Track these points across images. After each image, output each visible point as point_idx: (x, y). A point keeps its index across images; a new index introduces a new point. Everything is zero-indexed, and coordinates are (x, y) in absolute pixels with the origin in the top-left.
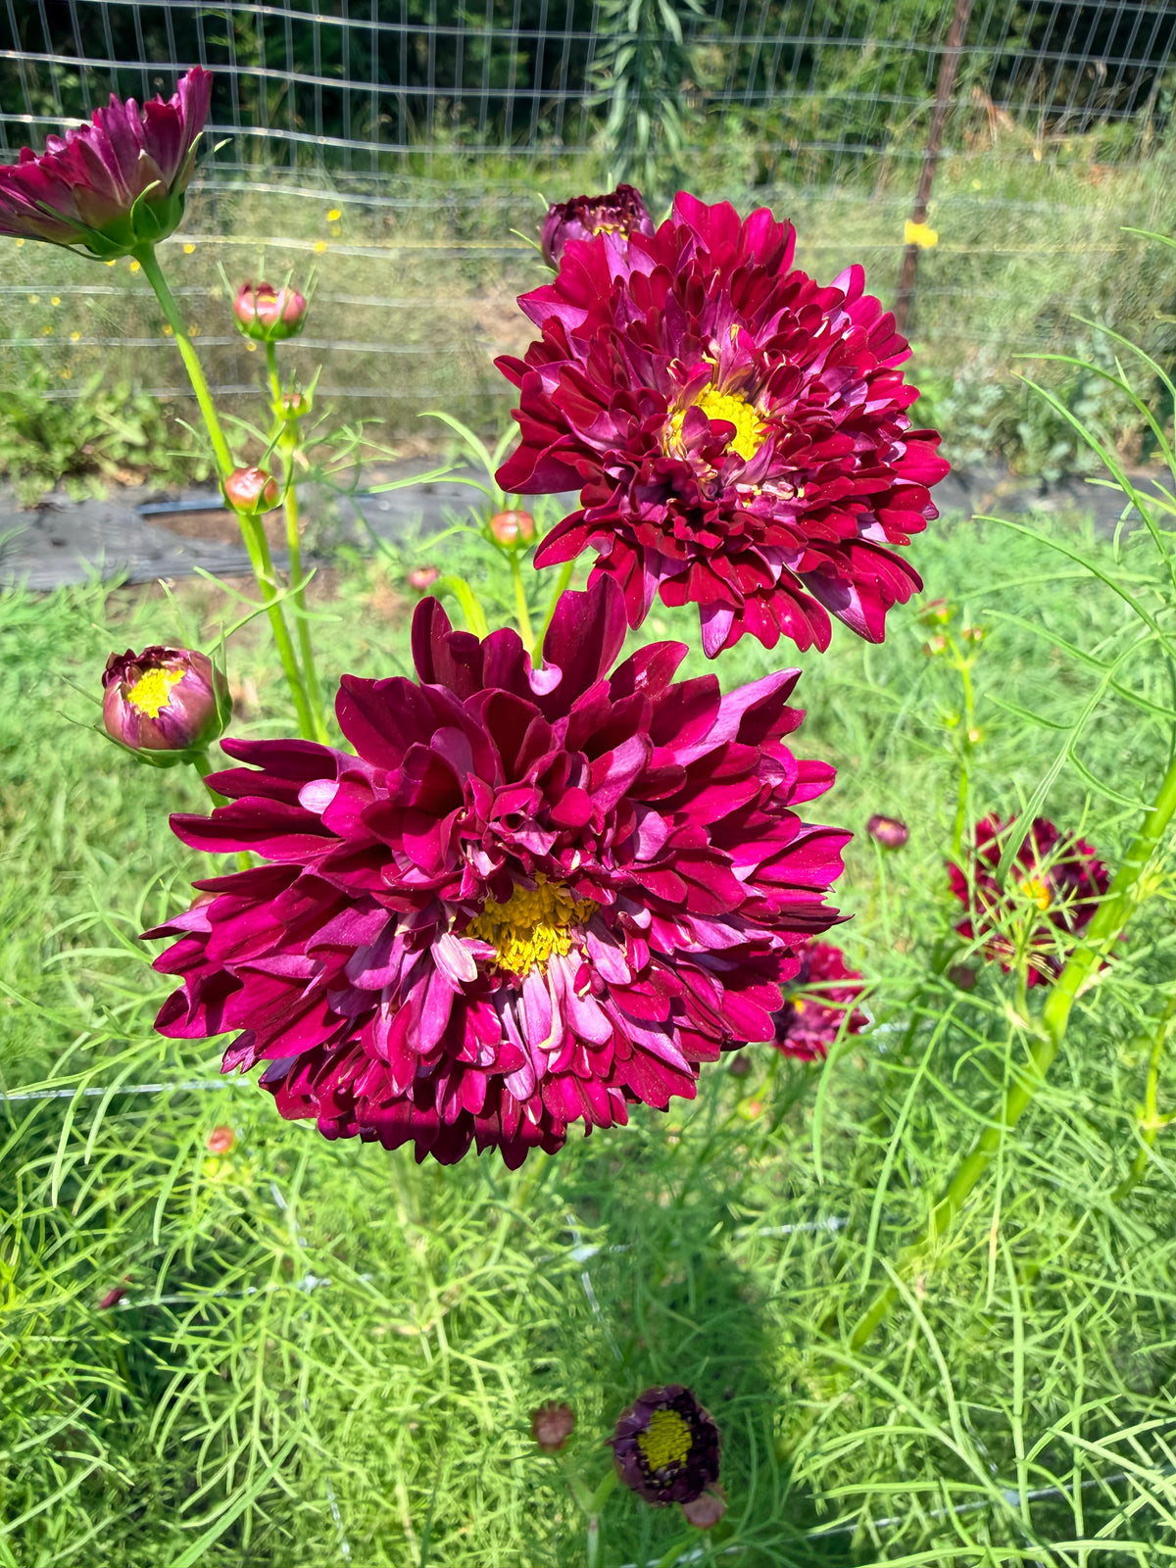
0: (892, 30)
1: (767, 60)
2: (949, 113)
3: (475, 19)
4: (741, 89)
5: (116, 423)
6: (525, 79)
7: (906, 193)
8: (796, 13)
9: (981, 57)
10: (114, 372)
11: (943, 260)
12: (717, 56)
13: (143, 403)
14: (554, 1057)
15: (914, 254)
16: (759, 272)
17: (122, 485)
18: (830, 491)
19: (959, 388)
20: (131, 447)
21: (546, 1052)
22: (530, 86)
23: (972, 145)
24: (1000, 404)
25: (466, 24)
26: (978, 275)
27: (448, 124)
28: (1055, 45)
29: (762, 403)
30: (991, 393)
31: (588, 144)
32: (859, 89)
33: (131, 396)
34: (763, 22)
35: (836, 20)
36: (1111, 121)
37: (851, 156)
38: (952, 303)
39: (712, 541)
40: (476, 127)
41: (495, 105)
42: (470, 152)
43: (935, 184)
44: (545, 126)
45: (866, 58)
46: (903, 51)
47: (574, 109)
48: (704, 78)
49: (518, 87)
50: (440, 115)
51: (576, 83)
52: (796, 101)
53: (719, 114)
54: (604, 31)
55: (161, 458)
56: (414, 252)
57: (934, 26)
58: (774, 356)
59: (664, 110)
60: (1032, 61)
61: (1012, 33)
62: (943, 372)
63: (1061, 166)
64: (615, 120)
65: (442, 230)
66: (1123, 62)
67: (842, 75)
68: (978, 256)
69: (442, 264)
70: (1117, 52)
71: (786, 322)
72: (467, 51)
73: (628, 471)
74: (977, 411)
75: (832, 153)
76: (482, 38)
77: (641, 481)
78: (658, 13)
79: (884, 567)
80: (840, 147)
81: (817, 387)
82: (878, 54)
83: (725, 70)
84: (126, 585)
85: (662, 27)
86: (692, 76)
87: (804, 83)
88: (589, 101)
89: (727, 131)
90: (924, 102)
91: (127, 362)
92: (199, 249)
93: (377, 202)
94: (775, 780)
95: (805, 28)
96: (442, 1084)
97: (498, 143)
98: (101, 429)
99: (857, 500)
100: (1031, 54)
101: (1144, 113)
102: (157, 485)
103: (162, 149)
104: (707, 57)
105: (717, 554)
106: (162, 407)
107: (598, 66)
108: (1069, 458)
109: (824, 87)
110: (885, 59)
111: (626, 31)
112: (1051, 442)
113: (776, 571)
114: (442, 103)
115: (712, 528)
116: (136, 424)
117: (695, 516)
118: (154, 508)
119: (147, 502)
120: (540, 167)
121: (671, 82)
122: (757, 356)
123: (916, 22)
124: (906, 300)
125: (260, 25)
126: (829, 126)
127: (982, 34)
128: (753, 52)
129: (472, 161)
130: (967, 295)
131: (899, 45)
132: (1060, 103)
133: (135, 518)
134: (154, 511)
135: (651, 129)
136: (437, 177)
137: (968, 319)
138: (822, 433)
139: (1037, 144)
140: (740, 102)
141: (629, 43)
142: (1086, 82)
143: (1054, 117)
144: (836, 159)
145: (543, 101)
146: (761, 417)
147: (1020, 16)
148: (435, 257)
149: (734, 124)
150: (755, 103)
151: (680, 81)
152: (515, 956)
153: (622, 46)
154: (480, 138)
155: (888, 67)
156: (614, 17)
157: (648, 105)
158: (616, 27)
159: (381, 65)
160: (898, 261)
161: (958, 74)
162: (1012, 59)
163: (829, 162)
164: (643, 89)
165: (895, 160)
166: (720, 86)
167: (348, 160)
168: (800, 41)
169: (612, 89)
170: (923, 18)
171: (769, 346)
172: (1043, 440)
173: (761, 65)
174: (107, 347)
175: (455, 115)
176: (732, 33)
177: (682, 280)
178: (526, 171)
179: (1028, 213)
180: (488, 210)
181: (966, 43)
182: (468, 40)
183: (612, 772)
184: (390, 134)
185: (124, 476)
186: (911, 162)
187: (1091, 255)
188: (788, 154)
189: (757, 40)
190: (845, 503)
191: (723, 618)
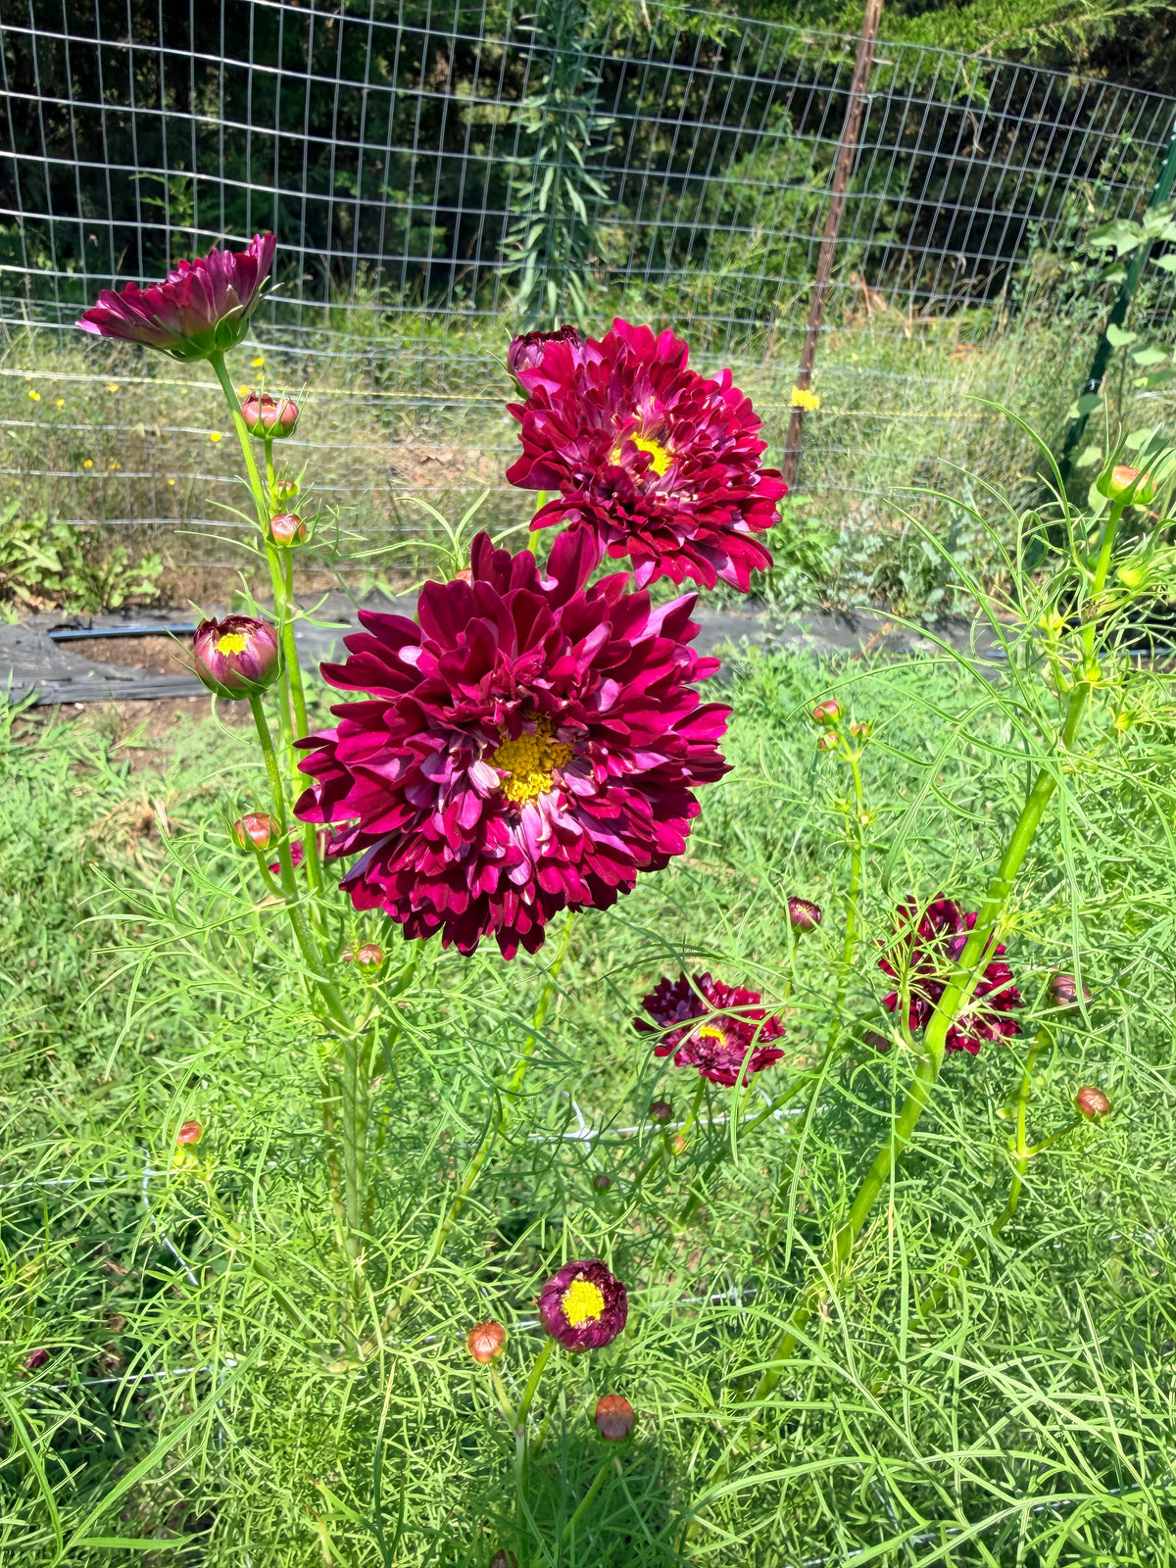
0: (777, 220)
1: (666, 241)
2: (828, 293)
3: (400, 195)
4: (642, 265)
5: (32, 550)
6: (444, 248)
7: (791, 363)
8: (691, 201)
9: (855, 248)
10: (33, 502)
11: (826, 421)
12: (619, 236)
13: (61, 532)
14: (545, 848)
15: (800, 415)
16: (667, 366)
17: (35, 610)
18: (713, 496)
19: (844, 537)
20: (46, 573)
21: (539, 846)
22: (448, 255)
23: (850, 322)
24: (881, 552)
25: (389, 198)
26: (860, 438)
27: (369, 284)
28: (918, 240)
29: (670, 445)
30: (874, 542)
31: (500, 308)
32: (748, 270)
33: (49, 525)
34: (660, 208)
35: (727, 208)
36: (973, 306)
37: (742, 328)
38: (836, 460)
39: (642, 520)
40: (397, 288)
41: (414, 270)
42: (389, 310)
43: (817, 357)
44: (459, 289)
45: (753, 243)
46: (787, 239)
47: (488, 276)
48: (607, 255)
49: (435, 256)
50: (362, 277)
51: (490, 254)
52: (693, 277)
53: (622, 286)
54: (517, 210)
55: (75, 584)
56: (335, 398)
57: (813, 218)
58: (677, 418)
59: (571, 280)
60: (902, 252)
61: (883, 228)
62: (830, 523)
63: (930, 343)
64: (526, 287)
65: (360, 379)
66: (979, 256)
67: (733, 257)
68: (858, 420)
69: (359, 411)
70: (972, 248)
71: (683, 397)
72: (388, 220)
73: (588, 476)
74: (861, 557)
75: (725, 323)
76: (405, 210)
77: (597, 482)
78: (565, 194)
79: (748, 548)
80: (731, 319)
81: (704, 437)
82: (765, 241)
83: (626, 246)
84: (34, 707)
85: (569, 208)
86: (597, 252)
87: (699, 261)
88: (502, 271)
89: (629, 300)
90: (806, 284)
91: (46, 492)
92: (124, 389)
93: (298, 351)
94: (683, 663)
95: (698, 215)
96: (471, 869)
97: (414, 304)
98: (17, 555)
99: (730, 502)
100: (899, 246)
101: (999, 300)
102: (72, 610)
103: (242, 284)
104: (611, 236)
105: (645, 529)
106: (80, 535)
107: (511, 239)
108: (945, 602)
109: (717, 267)
110: (771, 245)
111: (537, 211)
112: (929, 588)
113: (681, 541)
114: (364, 265)
115: (640, 513)
116: (52, 551)
117: (630, 508)
118: (66, 633)
119: (60, 627)
120: (454, 326)
121: (577, 256)
122: (667, 414)
123: (798, 213)
124: (794, 457)
125: (195, 188)
126: (721, 301)
127: (856, 225)
128: (653, 232)
129: (389, 318)
130: (850, 454)
131: (783, 234)
132: (926, 288)
133: (47, 643)
134: (66, 636)
135: (559, 296)
136: (357, 331)
137: (851, 475)
138: (707, 462)
139: (907, 321)
140: (642, 275)
141: (539, 221)
142: (947, 271)
143: (920, 300)
144: (728, 329)
145: (459, 268)
146: (669, 455)
147: (890, 213)
148: (354, 402)
149: (636, 295)
150: (654, 278)
151: (586, 257)
152: (518, 792)
153: (533, 224)
154: (399, 298)
155: (772, 252)
156: (527, 197)
157: (556, 275)
158: (528, 206)
159: (307, 230)
160: (786, 420)
161: (836, 262)
162: (883, 249)
163: (721, 331)
164: (552, 261)
165: (782, 332)
166: (623, 262)
167: (273, 313)
168: (695, 226)
169: (524, 260)
170: (805, 211)
171: (674, 411)
172: (921, 586)
173: (660, 245)
174: (26, 478)
175: (374, 276)
176: (633, 216)
177: (620, 366)
178: (441, 330)
179: (903, 383)
180: (404, 363)
181: (842, 234)
182: (392, 211)
183: (587, 648)
184: (314, 290)
185: (36, 601)
186: (796, 334)
187: (958, 421)
188: (685, 324)
189: (656, 224)
190: (723, 503)
191: (649, 566)
